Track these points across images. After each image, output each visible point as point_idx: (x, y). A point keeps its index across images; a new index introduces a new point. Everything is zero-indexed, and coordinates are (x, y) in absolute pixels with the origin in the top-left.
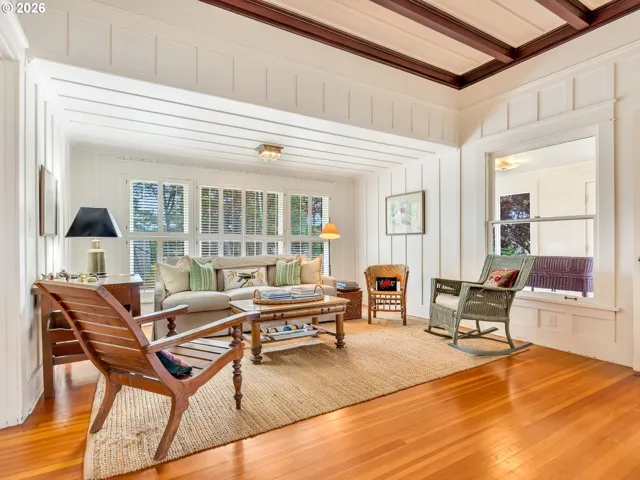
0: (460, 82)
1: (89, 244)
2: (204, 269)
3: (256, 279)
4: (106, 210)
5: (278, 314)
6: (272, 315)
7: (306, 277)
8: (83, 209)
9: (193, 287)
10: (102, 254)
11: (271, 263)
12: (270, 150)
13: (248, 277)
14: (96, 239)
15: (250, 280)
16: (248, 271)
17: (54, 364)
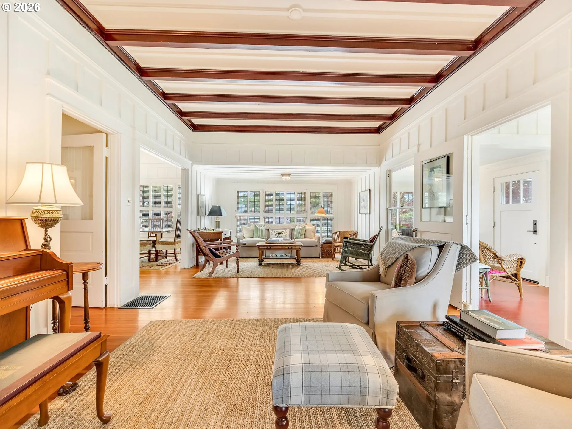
0: (378, 131)
1: (214, 218)
2: (259, 229)
3: (283, 235)
4: (219, 207)
5: (268, 247)
6: (266, 247)
7: (307, 234)
8: (213, 206)
9: (254, 237)
10: (219, 222)
11: (293, 228)
12: (286, 176)
13: (279, 234)
14: (217, 217)
15: (280, 235)
16: (280, 231)
17: (199, 255)
